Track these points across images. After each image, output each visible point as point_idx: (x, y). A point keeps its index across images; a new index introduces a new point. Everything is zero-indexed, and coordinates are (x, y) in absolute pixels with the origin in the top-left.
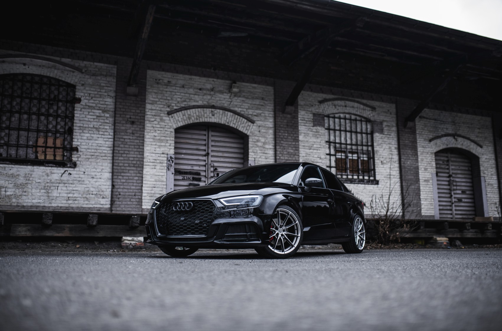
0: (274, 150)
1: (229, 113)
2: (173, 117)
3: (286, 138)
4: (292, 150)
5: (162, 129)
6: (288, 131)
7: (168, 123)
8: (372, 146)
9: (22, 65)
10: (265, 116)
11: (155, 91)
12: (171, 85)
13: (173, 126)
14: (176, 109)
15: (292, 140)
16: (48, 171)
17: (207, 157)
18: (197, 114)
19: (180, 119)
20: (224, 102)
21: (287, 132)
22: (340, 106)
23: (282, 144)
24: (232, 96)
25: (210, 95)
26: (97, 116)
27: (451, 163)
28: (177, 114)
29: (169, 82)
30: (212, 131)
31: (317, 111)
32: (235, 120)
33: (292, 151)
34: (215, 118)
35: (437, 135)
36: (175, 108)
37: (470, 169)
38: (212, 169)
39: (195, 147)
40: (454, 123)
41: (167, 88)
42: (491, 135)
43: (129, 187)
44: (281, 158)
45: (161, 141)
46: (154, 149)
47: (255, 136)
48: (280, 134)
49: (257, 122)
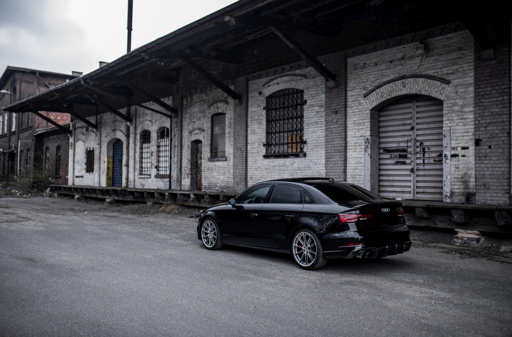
0: (474, 113)
1: (421, 80)
2: (369, 99)
3: (488, 95)
4: (498, 108)
5: (360, 113)
6: (491, 83)
7: (365, 106)
9: (277, 85)
10: (464, 71)
11: (354, 77)
12: (367, 66)
13: (368, 107)
14: (371, 90)
15: (498, 95)
16: (292, 162)
17: (412, 131)
18: (389, 89)
20: (415, 68)
21: (490, 85)
23: (482, 102)
24: (424, 58)
25: (401, 64)
26: (317, 112)
28: (371, 95)
29: (364, 64)
32: (427, 86)
33: (497, 110)
34: (406, 89)
36: (370, 88)
38: (418, 144)
39: (401, 122)
41: (363, 71)
43: (335, 171)
44: (481, 122)
45: (359, 124)
46: (354, 133)
47: (451, 99)
49: (452, 81)
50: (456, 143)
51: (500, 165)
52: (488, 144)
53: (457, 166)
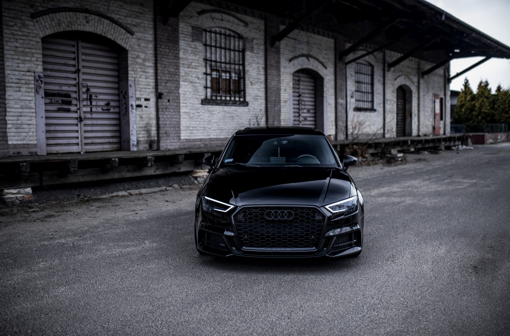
0: (154, 68)
1: (106, 21)
2: (39, 22)
3: (167, 55)
4: (173, 68)
5: (25, 38)
6: (169, 46)
7: (32, 30)
8: (243, 65)
10: (145, 27)
13: (39, 34)
14: (41, 11)
15: (173, 58)
17: (77, 74)
18: (68, 19)
19: (47, 24)
20: (99, 5)
21: (167, 47)
22: (217, 19)
23: (163, 61)
27: (301, 83)
28: (43, 18)
30: (83, 41)
31: (196, 23)
32: (113, 30)
33: (173, 70)
34: (89, 26)
35: (295, 55)
36: (41, 9)
37: (314, 88)
38: (84, 90)
39: (63, 61)
40: (308, 43)
42: (333, 56)
45: (24, 54)
47: (135, 51)
48: (161, 50)
49: (136, 34)
50: (140, 94)
51: (175, 116)
52: (168, 98)
53: (141, 116)
